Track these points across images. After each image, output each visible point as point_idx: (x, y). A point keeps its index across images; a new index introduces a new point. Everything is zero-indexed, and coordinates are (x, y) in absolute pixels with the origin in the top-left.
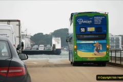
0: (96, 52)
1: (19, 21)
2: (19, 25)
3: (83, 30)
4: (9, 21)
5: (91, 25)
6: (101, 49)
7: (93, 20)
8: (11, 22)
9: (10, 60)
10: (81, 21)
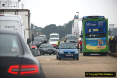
0: (99, 46)
1: (28, 11)
2: (29, 16)
3: (90, 31)
4: (17, 11)
5: (95, 27)
6: (103, 43)
7: (97, 24)
8: (19, 12)
9: (22, 56)
10: (89, 25)
